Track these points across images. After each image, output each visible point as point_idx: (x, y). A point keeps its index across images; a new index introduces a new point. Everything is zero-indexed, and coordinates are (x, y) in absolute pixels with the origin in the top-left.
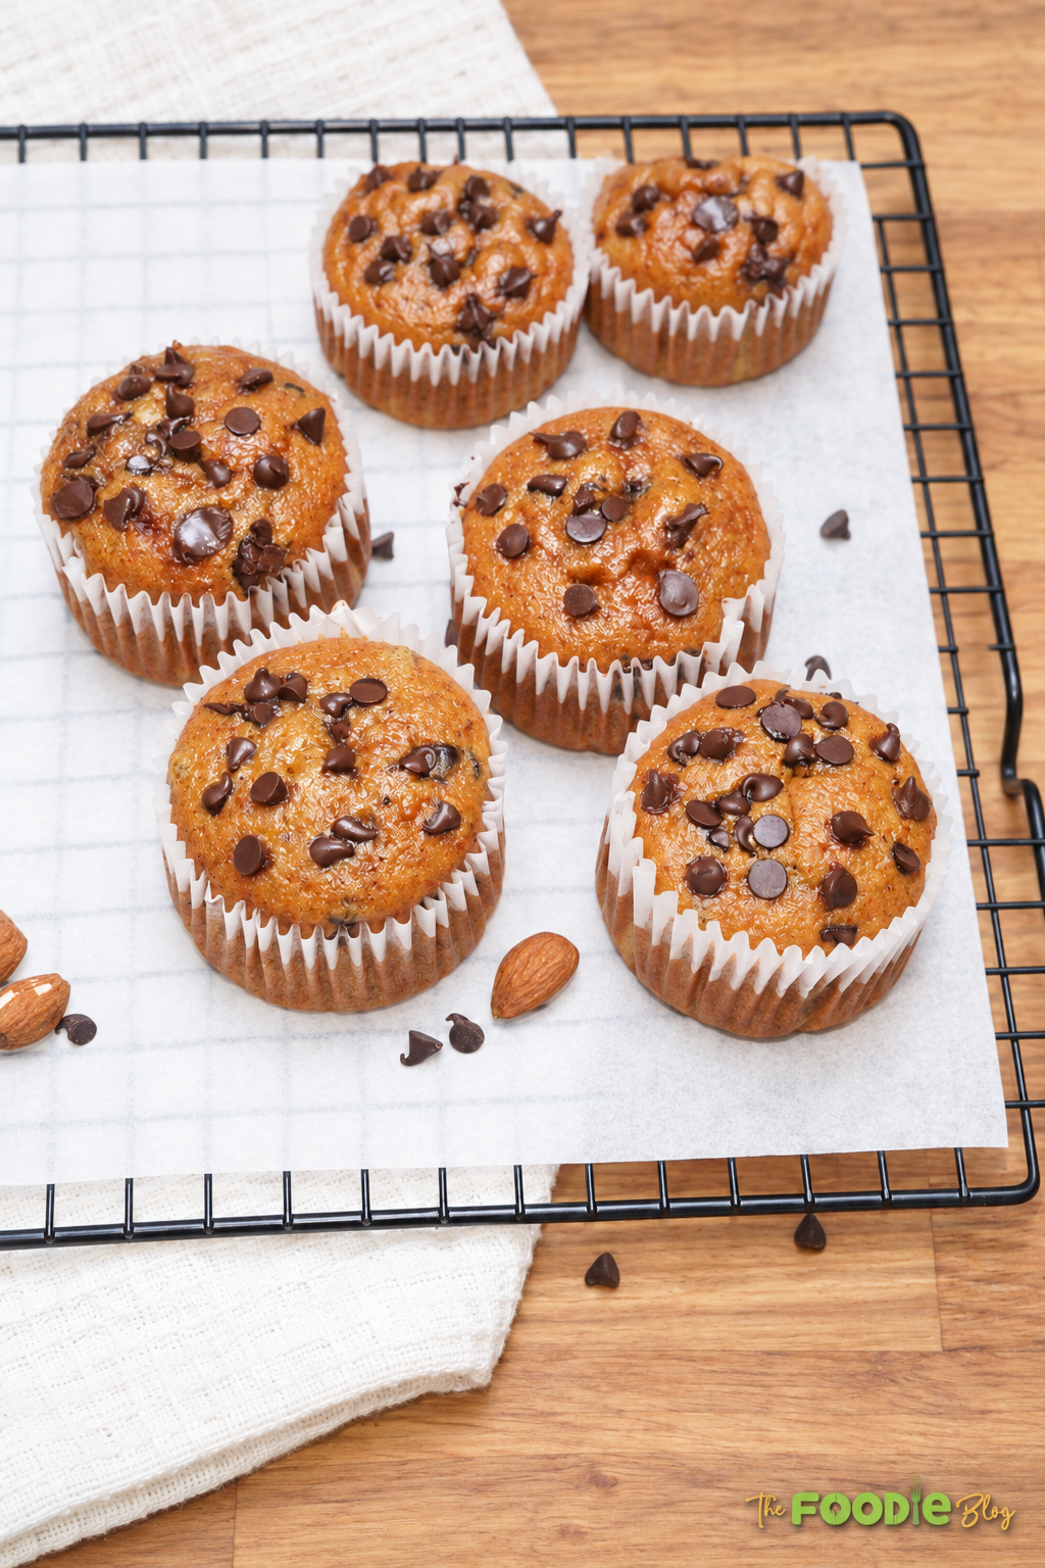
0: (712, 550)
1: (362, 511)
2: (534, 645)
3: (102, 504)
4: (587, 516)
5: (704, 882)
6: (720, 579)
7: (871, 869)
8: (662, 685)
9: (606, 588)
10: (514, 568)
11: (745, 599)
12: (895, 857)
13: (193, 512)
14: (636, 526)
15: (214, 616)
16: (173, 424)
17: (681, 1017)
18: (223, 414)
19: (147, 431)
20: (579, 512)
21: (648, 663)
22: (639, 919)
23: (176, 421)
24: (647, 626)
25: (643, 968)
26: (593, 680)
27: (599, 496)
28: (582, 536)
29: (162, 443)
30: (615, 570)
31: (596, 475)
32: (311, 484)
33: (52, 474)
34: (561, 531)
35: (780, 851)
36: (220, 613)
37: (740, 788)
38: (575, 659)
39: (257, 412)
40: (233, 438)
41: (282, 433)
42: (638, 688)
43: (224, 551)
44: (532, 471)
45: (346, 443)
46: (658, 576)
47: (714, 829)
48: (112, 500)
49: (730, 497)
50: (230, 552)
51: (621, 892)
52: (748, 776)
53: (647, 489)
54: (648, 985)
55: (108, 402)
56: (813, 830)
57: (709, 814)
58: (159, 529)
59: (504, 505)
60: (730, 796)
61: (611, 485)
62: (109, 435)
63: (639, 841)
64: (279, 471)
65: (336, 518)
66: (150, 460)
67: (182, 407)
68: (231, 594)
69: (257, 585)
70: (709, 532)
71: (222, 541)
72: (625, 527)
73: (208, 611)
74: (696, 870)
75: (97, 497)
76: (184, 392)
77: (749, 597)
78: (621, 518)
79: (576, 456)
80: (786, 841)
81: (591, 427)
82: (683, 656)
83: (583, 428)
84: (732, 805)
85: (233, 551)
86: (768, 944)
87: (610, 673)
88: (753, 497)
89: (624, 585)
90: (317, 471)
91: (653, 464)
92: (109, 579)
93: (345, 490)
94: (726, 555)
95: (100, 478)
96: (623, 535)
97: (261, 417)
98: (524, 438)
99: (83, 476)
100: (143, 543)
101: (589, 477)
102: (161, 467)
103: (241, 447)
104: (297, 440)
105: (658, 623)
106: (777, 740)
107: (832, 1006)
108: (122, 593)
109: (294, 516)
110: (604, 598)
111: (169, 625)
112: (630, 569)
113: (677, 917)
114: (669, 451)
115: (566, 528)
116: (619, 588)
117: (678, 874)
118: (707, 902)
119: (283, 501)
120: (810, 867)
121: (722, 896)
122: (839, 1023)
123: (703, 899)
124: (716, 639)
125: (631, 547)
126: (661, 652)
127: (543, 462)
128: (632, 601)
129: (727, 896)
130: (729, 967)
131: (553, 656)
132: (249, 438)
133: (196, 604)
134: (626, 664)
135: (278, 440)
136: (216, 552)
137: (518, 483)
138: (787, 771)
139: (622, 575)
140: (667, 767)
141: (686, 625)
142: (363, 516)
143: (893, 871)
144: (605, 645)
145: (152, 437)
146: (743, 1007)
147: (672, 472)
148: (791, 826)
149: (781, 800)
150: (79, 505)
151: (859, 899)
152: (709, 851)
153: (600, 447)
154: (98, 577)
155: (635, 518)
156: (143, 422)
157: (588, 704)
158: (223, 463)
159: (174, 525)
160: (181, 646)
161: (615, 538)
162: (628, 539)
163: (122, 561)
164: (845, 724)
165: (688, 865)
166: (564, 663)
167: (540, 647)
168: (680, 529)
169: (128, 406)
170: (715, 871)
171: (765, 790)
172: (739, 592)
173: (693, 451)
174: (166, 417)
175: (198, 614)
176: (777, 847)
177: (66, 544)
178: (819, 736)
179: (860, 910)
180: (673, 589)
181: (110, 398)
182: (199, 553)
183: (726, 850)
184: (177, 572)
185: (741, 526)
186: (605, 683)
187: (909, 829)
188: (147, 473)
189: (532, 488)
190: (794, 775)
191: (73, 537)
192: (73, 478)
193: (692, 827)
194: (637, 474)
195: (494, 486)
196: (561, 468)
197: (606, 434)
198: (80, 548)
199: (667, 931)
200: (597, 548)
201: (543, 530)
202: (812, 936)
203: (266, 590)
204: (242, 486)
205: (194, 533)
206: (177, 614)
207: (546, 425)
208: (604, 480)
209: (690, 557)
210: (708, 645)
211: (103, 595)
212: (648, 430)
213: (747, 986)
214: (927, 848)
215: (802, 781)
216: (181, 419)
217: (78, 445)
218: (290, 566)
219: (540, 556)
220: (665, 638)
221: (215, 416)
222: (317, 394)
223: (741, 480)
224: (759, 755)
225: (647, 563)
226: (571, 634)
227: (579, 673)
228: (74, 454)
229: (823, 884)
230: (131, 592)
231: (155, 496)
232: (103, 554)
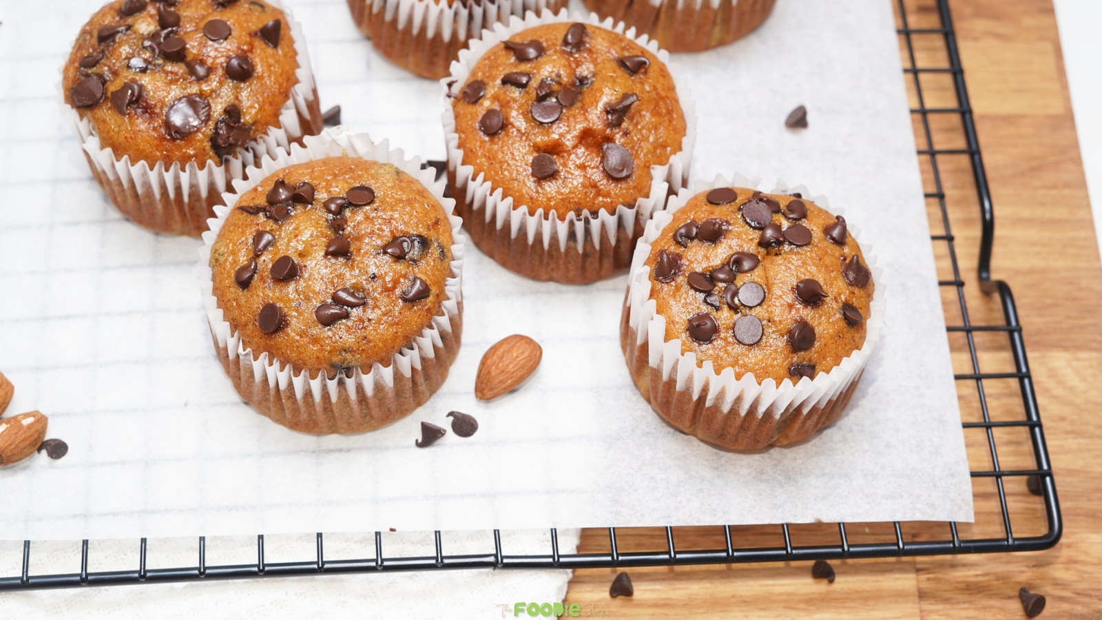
0: (643, 127)
1: (311, 97)
2: (509, 200)
3: (109, 94)
4: (546, 103)
5: (701, 332)
6: (649, 152)
7: (825, 322)
8: (606, 232)
9: (563, 157)
10: (492, 141)
11: (667, 167)
12: (844, 314)
13: (180, 99)
14: (584, 110)
15: (197, 179)
16: (164, 33)
17: (682, 435)
18: (202, 25)
19: (143, 38)
20: (541, 99)
21: (595, 214)
22: (653, 361)
23: (166, 31)
24: (595, 186)
25: (656, 398)
26: (554, 228)
27: (555, 87)
28: (543, 116)
29: (155, 47)
30: (569, 142)
31: (553, 72)
32: (269, 76)
33: (71, 74)
34: (528, 115)
35: (758, 309)
36: (202, 177)
37: (728, 263)
38: (540, 211)
39: (228, 23)
40: (210, 43)
41: (248, 39)
42: (587, 232)
43: (204, 129)
44: (504, 69)
45: (297, 46)
46: (602, 148)
47: (709, 293)
48: (117, 91)
49: (655, 88)
50: (209, 129)
51: (639, 342)
52: (734, 254)
53: (592, 82)
54: (660, 412)
55: (114, 18)
56: (783, 294)
57: (705, 282)
58: (154, 113)
59: (484, 95)
60: (721, 269)
61: (565, 80)
62: (114, 41)
63: (653, 302)
64: (246, 67)
65: (290, 103)
66: (145, 60)
67: (171, 20)
68: (209, 161)
69: (230, 155)
70: (641, 115)
71: (203, 121)
72: (575, 110)
73: (193, 175)
74: (695, 324)
75: (107, 89)
76: (172, 9)
77: (670, 167)
78: (572, 104)
79: (537, 58)
80: (762, 301)
81: (548, 37)
82: (621, 209)
83: (541, 37)
84: (722, 276)
85: (211, 130)
86: (749, 377)
87: (567, 221)
88: (672, 88)
89: (577, 154)
90: (275, 67)
91: (595, 62)
92: (116, 152)
93: (297, 81)
94: (653, 132)
95: (108, 76)
96: (574, 117)
97: (232, 26)
98: (497, 46)
99: (94, 73)
100: (142, 125)
101: (546, 73)
102: (155, 65)
103: (216, 50)
104: (258, 43)
105: (603, 183)
106: (755, 228)
107: (797, 425)
108: (126, 162)
109: (258, 102)
110: (561, 164)
111: (163, 187)
112: (580, 143)
113: (681, 358)
114: (608, 55)
115: (531, 112)
116: (573, 156)
117: (681, 326)
118: (704, 347)
119: (249, 89)
120: (780, 321)
121: (715, 343)
122: (804, 438)
123: (700, 345)
124: (647, 196)
125: (580, 127)
126: (605, 206)
127: (512, 64)
128: (583, 167)
129: (718, 343)
130: (721, 396)
131: (524, 209)
132: (222, 43)
133: (183, 170)
134: (578, 215)
135: (245, 44)
136: (198, 130)
137: (494, 79)
138: (762, 250)
139: (575, 147)
140: (673, 248)
141: (623, 185)
142: (312, 101)
143: (843, 324)
144: (562, 199)
145: (147, 43)
146: (731, 426)
147: (611, 70)
148: (766, 290)
149: (758, 271)
150: (92, 95)
151: (817, 344)
152: (705, 309)
153: (556, 51)
154: (109, 150)
155: (583, 105)
156: (141, 32)
157: (551, 245)
158: (202, 63)
159: (166, 109)
160: (173, 203)
161: (568, 119)
162: (578, 120)
163: (126, 138)
164: (805, 216)
165: (688, 320)
166: (532, 214)
167: (514, 200)
168: (619, 113)
169: (130, 21)
170: (709, 324)
171: (746, 265)
172: (662, 161)
173: (626, 54)
174: (159, 28)
175: (185, 178)
176: (756, 306)
177: (84, 125)
178: (785, 225)
179: (818, 352)
180: (614, 158)
181: (115, 13)
182: (183, 130)
183: (717, 309)
184: (168, 145)
185: (664, 111)
186: (562, 229)
187: (853, 293)
188: (144, 71)
189: (505, 82)
190: (768, 254)
191: (89, 121)
192: (88, 76)
193: (692, 292)
194: (584, 71)
195: (476, 82)
196: (525, 67)
197: (560, 42)
198: (94, 129)
199: (674, 369)
200: (555, 126)
201: (514, 113)
202: (782, 372)
203: (237, 158)
204: (217, 79)
205: (180, 116)
206: (169, 177)
207: (514, 36)
208: (559, 76)
209: (626, 134)
210: (640, 201)
211: (113, 166)
212: (591, 38)
213: (734, 411)
214: (867, 307)
215: (774, 258)
216: (170, 29)
217: (91, 50)
218: (255, 140)
219: (512, 133)
220: (608, 195)
221: (196, 26)
222: (274, 10)
223: (664, 76)
224: (740, 239)
225: (593, 138)
226: (537, 192)
227: (544, 221)
228: (88, 57)
229: (790, 333)
230: (134, 161)
231: (149, 87)
232: (112, 133)
